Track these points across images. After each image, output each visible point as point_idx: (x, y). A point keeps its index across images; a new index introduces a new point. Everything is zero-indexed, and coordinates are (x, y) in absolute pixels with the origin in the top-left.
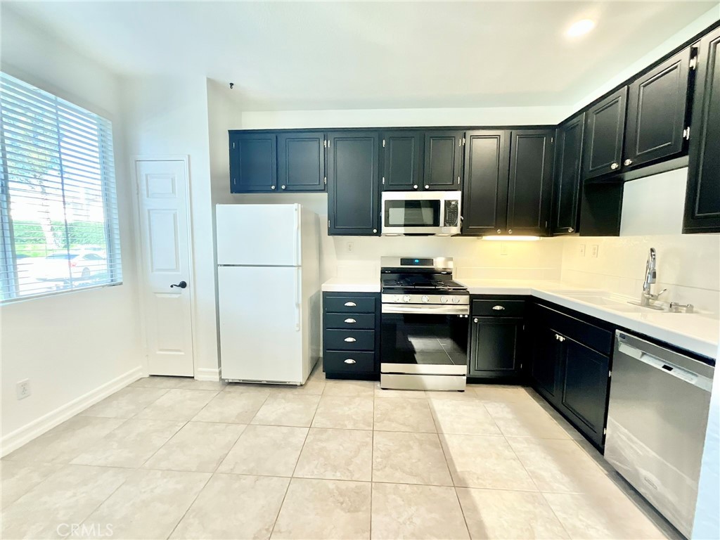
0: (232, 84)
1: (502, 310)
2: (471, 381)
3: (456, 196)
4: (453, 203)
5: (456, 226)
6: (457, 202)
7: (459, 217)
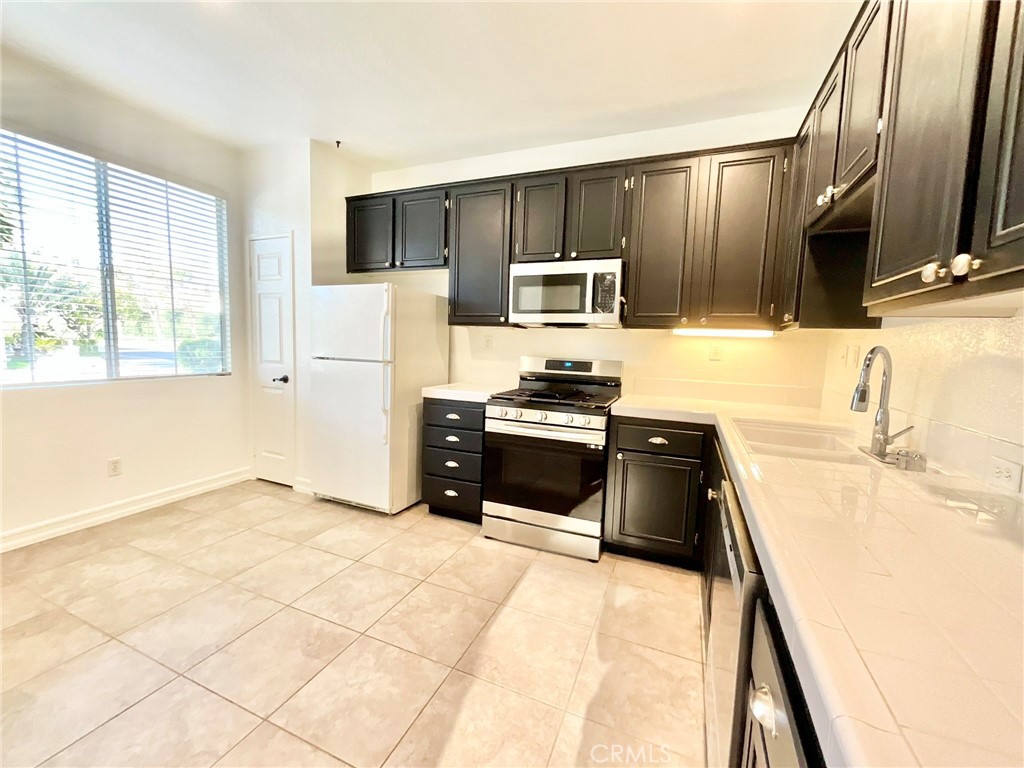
0: (338, 143)
1: (664, 444)
2: (607, 547)
3: (613, 267)
4: (608, 277)
5: (612, 311)
6: (614, 275)
7: (618, 298)
